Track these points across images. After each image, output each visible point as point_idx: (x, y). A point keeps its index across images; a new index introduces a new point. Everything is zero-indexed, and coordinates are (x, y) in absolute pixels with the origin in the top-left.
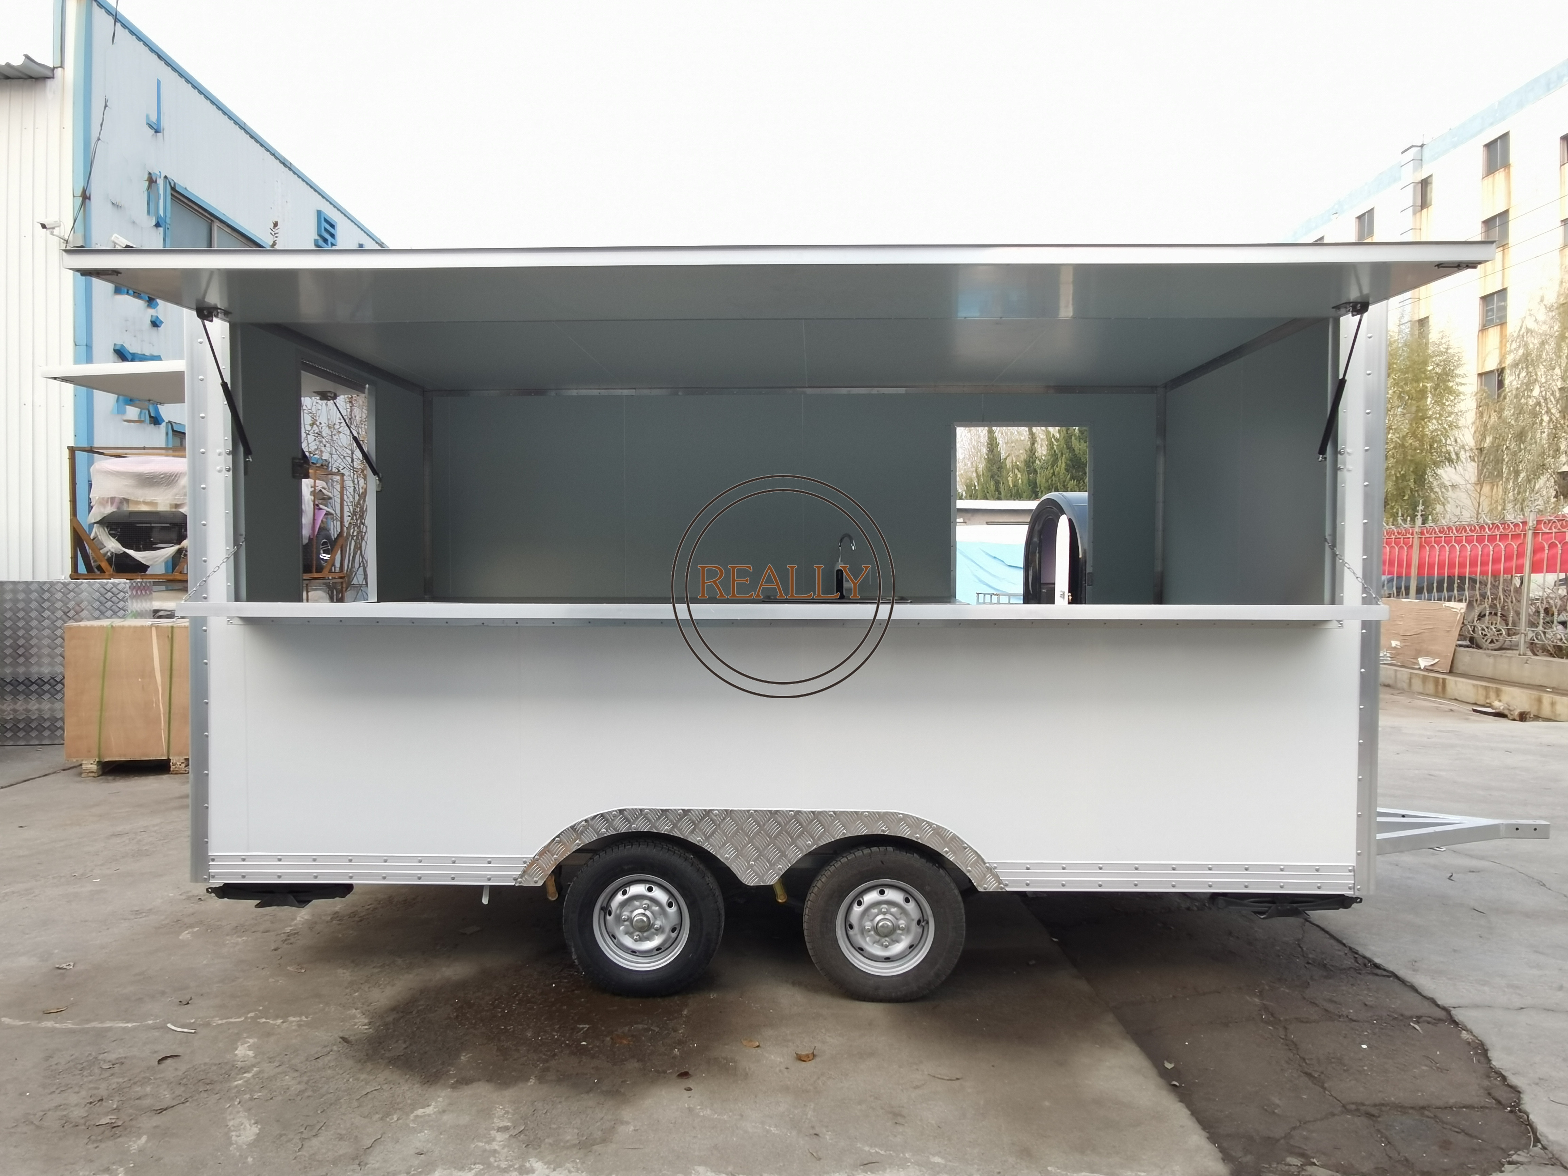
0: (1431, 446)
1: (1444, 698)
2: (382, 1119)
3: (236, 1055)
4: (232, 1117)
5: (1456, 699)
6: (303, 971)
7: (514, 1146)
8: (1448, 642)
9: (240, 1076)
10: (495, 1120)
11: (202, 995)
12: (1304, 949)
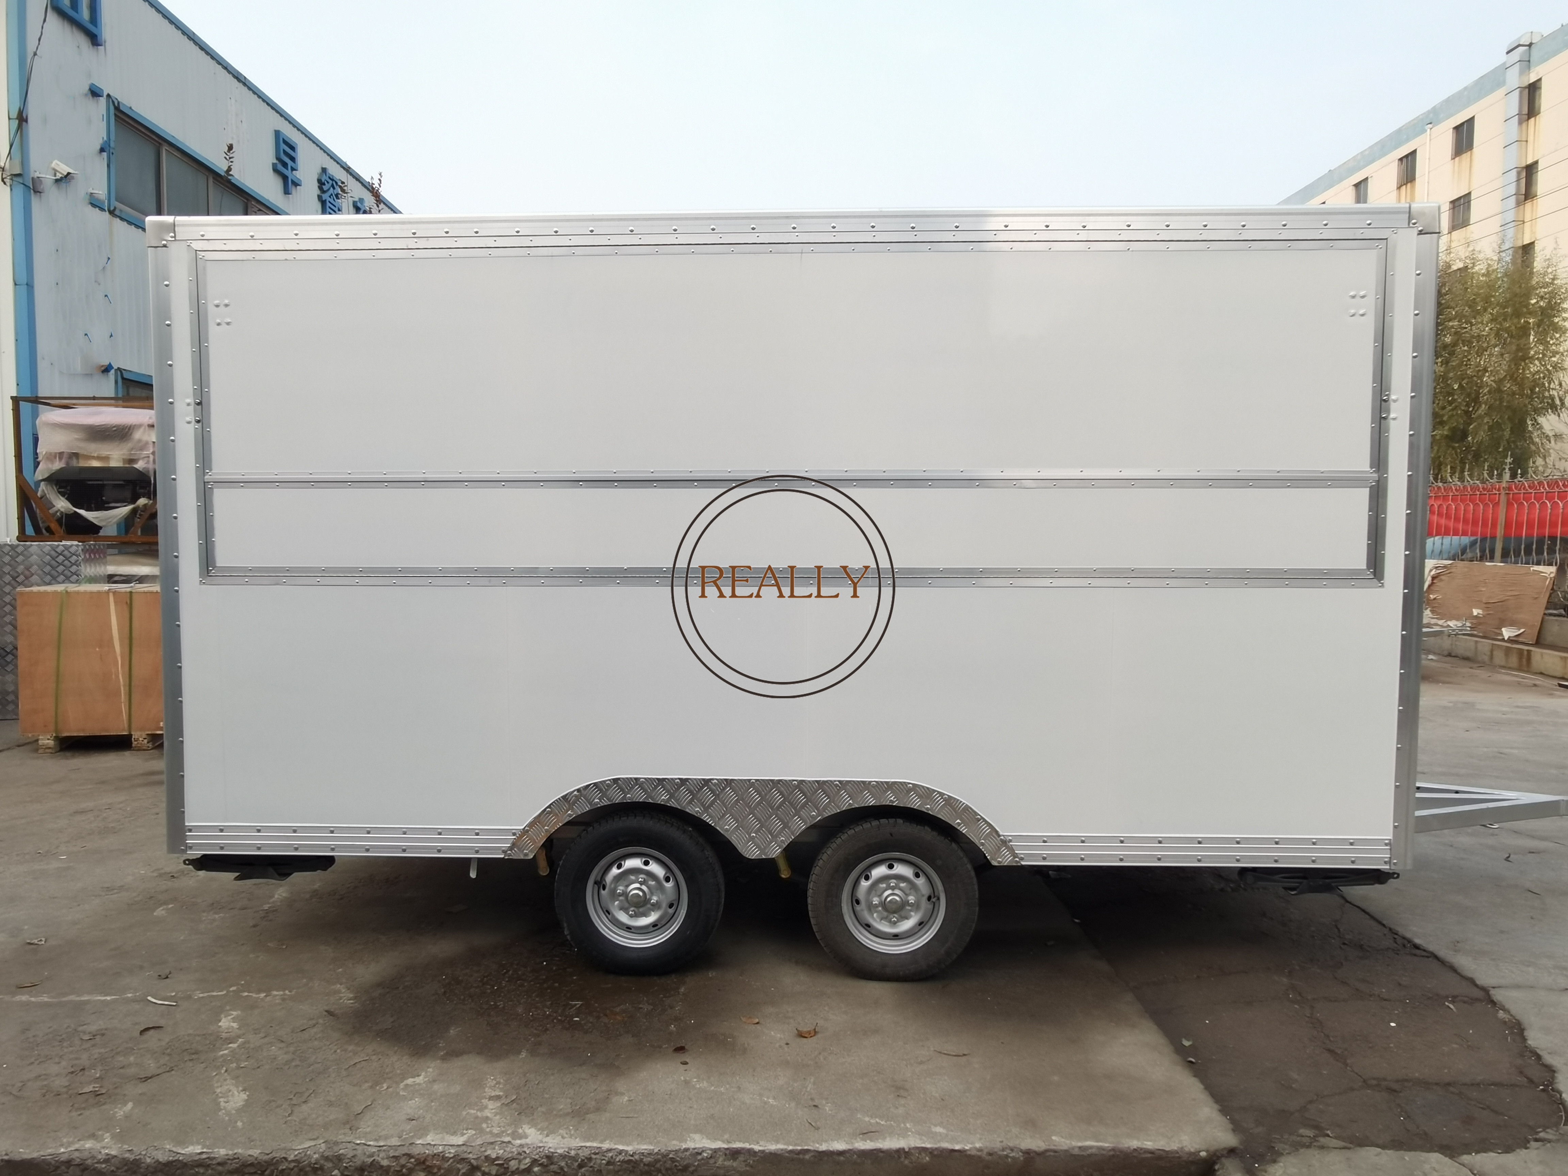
0: (1532, 390)
1: (1528, 672)
2: (371, 1087)
3: (220, 1027)
4: (219, 1084)
5: (1541, 673)
6: (284, 947)
7: (506, 1113)
8: (1534, 613)
9: (225, 1046)
10: (486, 1089)
11: (181, 969)
12: (1341, 930)
